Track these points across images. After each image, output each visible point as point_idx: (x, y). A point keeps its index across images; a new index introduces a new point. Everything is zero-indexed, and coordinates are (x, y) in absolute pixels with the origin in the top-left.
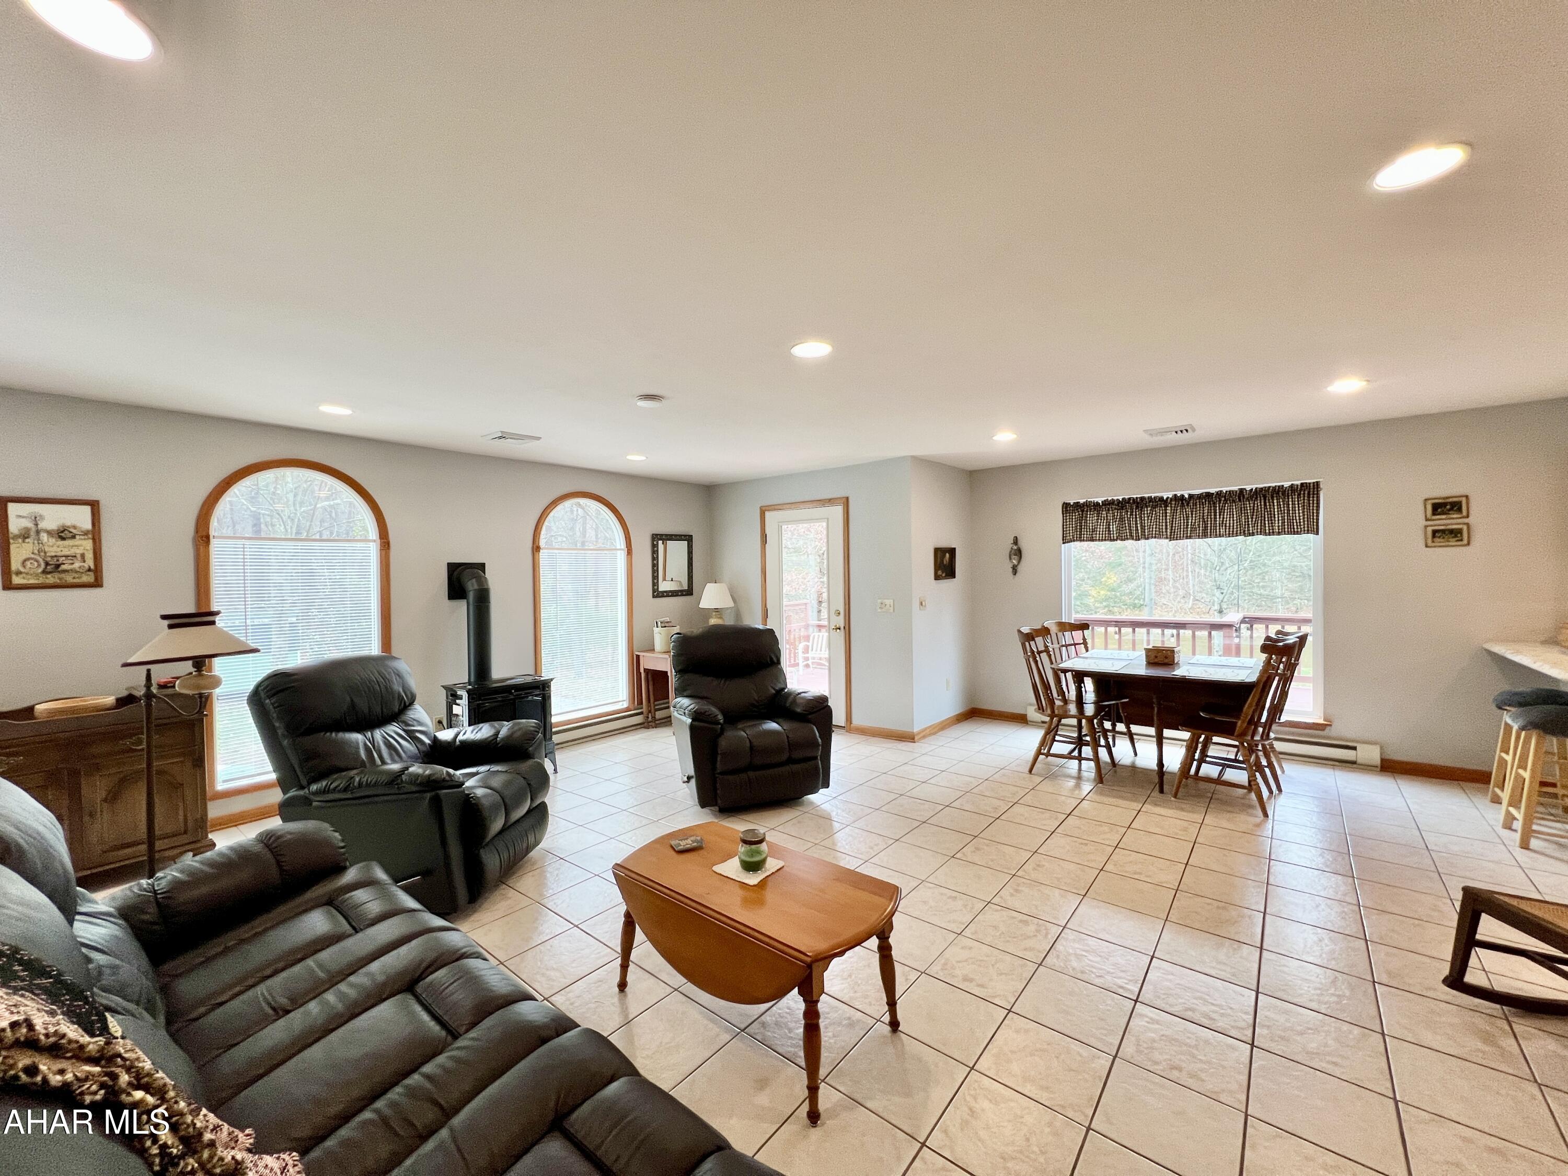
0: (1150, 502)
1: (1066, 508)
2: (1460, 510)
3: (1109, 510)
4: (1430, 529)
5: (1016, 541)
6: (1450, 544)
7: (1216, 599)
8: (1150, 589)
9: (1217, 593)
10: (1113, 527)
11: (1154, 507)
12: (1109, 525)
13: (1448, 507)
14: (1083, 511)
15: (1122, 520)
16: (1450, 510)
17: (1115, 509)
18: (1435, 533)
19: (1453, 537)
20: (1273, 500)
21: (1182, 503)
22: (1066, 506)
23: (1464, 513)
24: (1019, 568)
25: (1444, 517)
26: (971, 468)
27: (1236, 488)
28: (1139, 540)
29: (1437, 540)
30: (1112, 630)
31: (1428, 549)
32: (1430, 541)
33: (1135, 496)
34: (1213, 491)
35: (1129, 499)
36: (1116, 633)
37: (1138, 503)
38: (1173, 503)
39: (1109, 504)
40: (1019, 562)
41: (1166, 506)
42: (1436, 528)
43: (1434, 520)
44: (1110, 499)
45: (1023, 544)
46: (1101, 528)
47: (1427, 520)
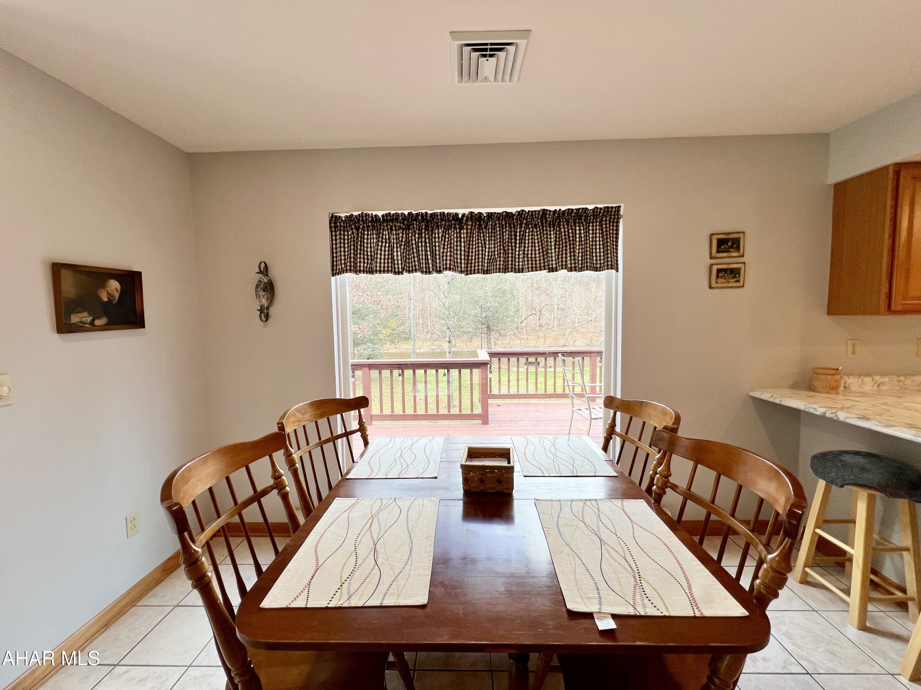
0: (442, 220)
1: (335, 223)
2: (738, 249)
3: (392, 230)
4: (715, 268)
5: (264, 270)
6: (731, 285)
7: (447, 335)
8: (414, 330)
9: (448, 331)
10: (397, 255)
11: (447, 229)
12: (392, 250)
13: (730, 244)
14: (357, 229)
15: (408, 243)
16: (731, 247)
17: (400, 228)
18: (719, 271)
19: (733, 278)
20: (575, 226)
21: (480, 225)
22: (334, 220)
23: (741, 252)
24: (272, 311)
25: (725, 255)
26: (190, 151)
27: (538, 208)
28: (430, 273)
29: (720, 280)
30: (396, 372)
31: (711, 290)
32: (713, 282)
33: (423, 211)
34: (513, 210)
35: (417, 215)
36: (400, 375)
37: (428, 221)
38: (470, 223)
39: (392, 220)
40: (271, 303)
41: (461, 228)
42: (720, 267)
43: (717, 258)
44: (392, 212)
45: (276, 274)
46: (382, 256)
47: (711, 258)
